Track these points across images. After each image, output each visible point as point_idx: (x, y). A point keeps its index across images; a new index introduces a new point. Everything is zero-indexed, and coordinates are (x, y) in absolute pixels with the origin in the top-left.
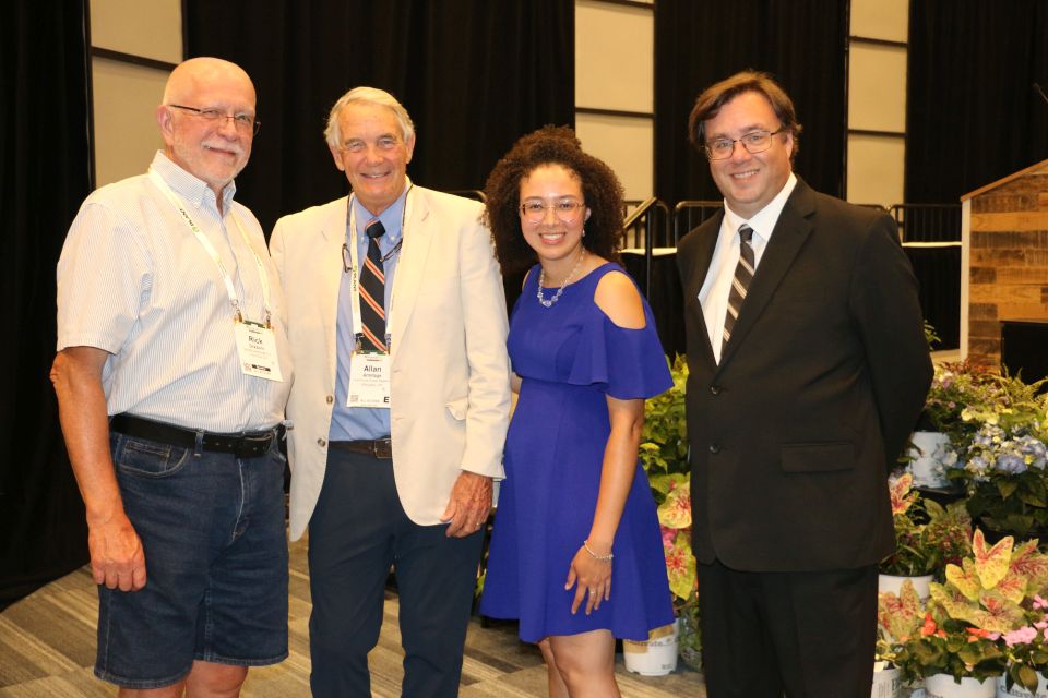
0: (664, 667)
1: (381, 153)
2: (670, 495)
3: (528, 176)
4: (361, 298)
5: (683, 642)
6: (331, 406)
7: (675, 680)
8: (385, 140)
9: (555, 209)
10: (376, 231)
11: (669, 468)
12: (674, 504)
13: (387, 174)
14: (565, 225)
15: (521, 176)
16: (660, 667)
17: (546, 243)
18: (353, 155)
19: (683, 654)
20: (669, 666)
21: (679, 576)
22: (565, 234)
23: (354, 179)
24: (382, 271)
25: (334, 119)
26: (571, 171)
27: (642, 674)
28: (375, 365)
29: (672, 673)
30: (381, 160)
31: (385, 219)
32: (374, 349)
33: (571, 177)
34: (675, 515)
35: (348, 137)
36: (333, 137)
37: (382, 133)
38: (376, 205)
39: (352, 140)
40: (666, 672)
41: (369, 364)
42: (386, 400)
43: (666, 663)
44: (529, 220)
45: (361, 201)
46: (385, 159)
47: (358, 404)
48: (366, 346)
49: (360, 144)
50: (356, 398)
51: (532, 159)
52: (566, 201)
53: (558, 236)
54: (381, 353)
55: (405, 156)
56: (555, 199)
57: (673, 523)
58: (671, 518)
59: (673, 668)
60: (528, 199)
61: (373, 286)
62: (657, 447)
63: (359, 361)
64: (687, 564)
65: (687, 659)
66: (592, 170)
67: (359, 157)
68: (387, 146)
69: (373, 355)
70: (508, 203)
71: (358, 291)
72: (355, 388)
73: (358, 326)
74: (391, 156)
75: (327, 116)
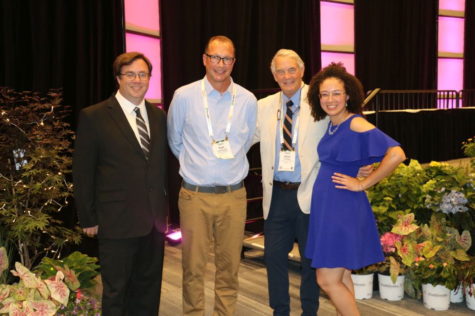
0: (399, 297)
1: (291, 75)
2: (399, 220)
3: (322, 83)
4: (284, 129)
5: (406, 286)
6: (273, 170)
7: (404, 302)
8: (292, 69)
9: (332, 96)
10: (290, 104)
11: (397, 208)
12: (401, 224)
13: (293, 82)
14: (337, 102)
15: (320, 83)
16: (397, 296)
17: (329, 109)
18: (280, 76)
19: (406, 291)
20: (401, 296)
21: (406, 256)
22: (337, 105)
23: (281, 85)
24: (292, 119)
25: (273, 63)
26: (339, 80)
27: (389, 300)
28: (288, 155)
29: (402, 299)
30: (290, 77)
31: (293, 99)
32: (288, 149)
33: (339, 82)
34: (402, 229)
35: (278, 69)
36: (273, 69)
37: (291, 67)
38: (289, 94)
39: (279, 70)
40: (399, 299)
41: (286, 155)
42: (292, 168)
43: (400, 295)
44: (323, 100)
45: (284, 93)
46: (292, 77)
47: (282, 170)
48: (285, 148)
49: (283, 71)
50: (281, 168)
51: (324, 76)
52: (337, 92)
53: (334, 106)
54: (290, 151)
55: (300, 75)
56: (333, 91)
57: (401, 233)
58: (400, 230)
59: (402, 297)
60: (322, 92)
61: (288, 125)
62: (391, 199)
63: (283, 154)
64: (410, 251)
65: (408, 294)
66: (349, 79)
67: (282, 77)
68: (293, 72)
69: (287, 151)
70: (315, 93)
71: (282, 126)
72: (281, 164)
73: (282, 140)
74: (294, 76)
75: (271, 61)
